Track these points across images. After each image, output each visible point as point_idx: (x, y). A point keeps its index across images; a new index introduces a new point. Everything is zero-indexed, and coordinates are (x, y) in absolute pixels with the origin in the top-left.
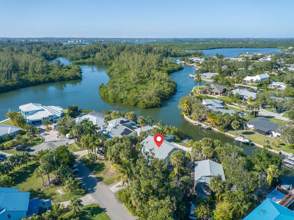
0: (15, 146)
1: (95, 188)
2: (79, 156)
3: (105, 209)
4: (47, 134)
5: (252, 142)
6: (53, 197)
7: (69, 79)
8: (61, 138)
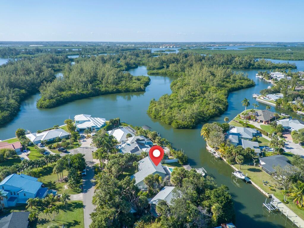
0: (59, 147)
1: (89, 190)
2: (95, 163)
3: (85, 206)
4: (85, 141)
5: (250, 180)
6: (60, 189)
7: (133, 91)
8: (92, 146)
